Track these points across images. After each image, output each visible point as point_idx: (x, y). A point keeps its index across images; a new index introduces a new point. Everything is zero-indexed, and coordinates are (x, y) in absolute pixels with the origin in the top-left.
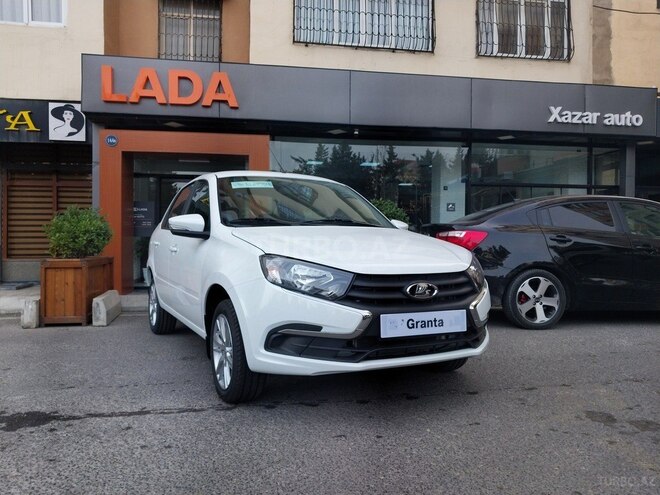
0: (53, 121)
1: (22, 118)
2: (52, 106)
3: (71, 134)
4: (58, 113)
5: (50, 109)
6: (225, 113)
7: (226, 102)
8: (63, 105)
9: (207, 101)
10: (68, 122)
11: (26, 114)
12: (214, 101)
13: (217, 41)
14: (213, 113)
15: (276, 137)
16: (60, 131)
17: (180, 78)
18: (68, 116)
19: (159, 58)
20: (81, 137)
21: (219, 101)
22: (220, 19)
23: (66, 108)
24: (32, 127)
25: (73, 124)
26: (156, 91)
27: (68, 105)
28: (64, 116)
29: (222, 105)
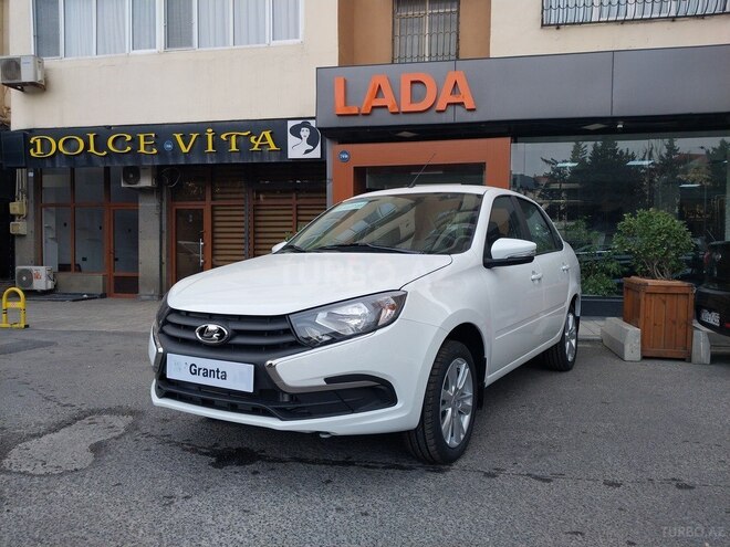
0: (291, 139)
1: (264, 139)
2: (291, 124)
3: (307, 152)
4: (296, 131)
5: (289, 127)
6: (461, 116)
7: (462, 104)
8: (300, 122)
9: (441, 106)
10: (305, 139)
11: (267, 134)
12: (448, 104)
13: (454, 37)
14: (448, 118)
15: (519, 139)
16: (298, 149)
17: (412, 82)
18: (305, 133)
19: (393, 63)
20: (316, 154)
21: (455, 104)
22: (458, 12)
23: (304, 125)
24: (273, 147)
25: (309, 142)
26: (387, 99)
27: (305, 121)
28: (302, 133)
29: (458, 108)
